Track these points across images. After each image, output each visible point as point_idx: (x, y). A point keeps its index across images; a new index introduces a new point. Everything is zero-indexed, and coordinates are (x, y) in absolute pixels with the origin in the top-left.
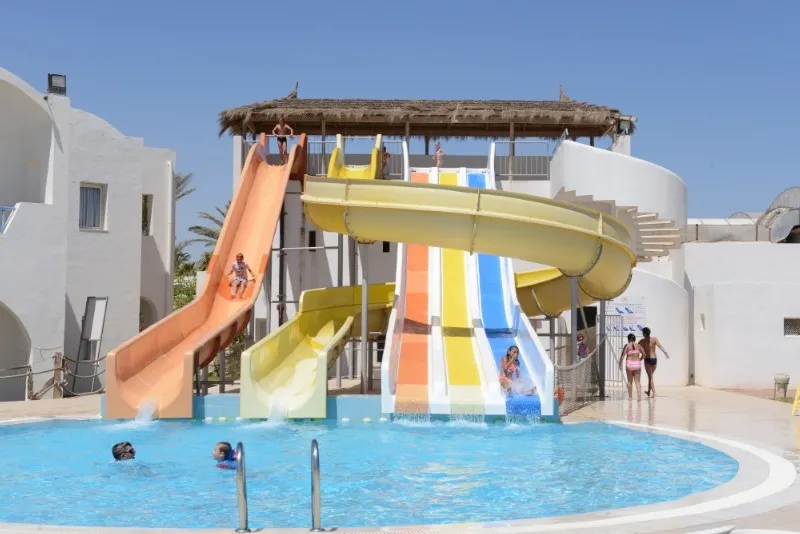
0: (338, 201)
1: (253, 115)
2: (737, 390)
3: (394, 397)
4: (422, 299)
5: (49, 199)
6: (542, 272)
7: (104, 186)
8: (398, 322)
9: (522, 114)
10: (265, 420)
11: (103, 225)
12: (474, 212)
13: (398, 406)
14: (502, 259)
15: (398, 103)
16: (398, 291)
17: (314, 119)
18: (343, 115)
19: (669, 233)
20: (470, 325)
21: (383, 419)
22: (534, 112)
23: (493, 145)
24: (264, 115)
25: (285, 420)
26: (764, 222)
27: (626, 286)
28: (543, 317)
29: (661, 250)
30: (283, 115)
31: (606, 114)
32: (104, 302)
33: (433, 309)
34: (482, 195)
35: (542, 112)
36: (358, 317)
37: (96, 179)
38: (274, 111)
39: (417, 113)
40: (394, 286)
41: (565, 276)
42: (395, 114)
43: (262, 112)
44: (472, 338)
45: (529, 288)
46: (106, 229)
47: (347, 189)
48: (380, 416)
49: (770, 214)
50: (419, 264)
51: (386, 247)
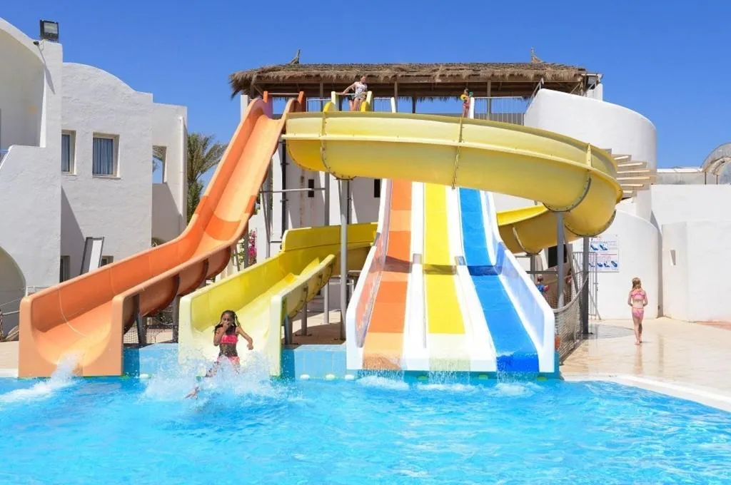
0: (316, 135)
1: (258, 77)
2: (709, 323)
3: (361, 350)
4: (402, 238)
5: (43, 143)
6: (527, 208)
7: (117, 137)
8: (376, 261)
9: (498, 72)
11: (116, 173)
12: (456, 143)
13: (366, 361)
14: (482, 193)
15: (388, 66)
16: (380, 230)
17: (313, 81)
18: (338, 77)
19: (638, 174)
20: (452, 263)
21: (349, 377)
22: (509, 71)
24: (268, 77)
26: (711, 170)
27: (609, 223)
28: (524, 254)
29: (631, 192)
30: (284, 77)
31: (573, 73)
32: (100, 241)
33: (416, 246)
34: (464, 125)
35: (516, 71)
36: (338, 255)
37: (107, 130)
38: (277, 73)
39: (404, 73)
40: (377, 225)
41: (551, 211)
42: (384, 75)
43: (267, 74)
44: (454, 277)
45: (511, 225)
46: (118, 176)
47: (324, 123)
48: (346, 374)
49: (715, 164)
50: (401, 201)
51: (376, 185)
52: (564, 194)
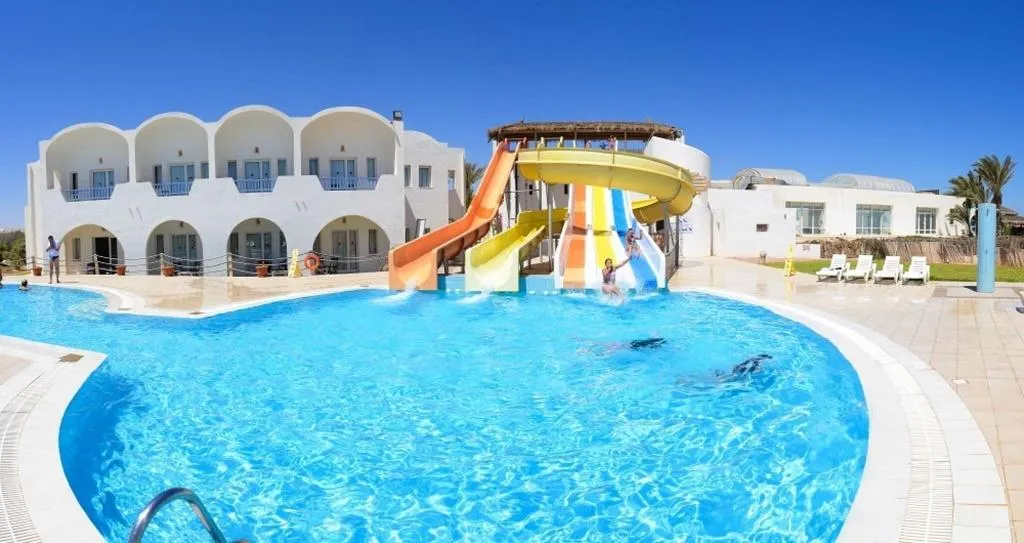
0: (535, 161)
1: (502, 131)
3: (562, 277)
4: (581, 216)
5: (396, 172)
6: (645, 200)
7: (431, 167)
8: (568, 229)
9: (630, 127)
10: (480, 292)
11: (431, 185)
12: (611, 165)
13: (565, 283)
14: (623, 192)
15: (571, 123)
16: (569, 212)
17: (531, 132)
18: (546, 129)
19: (702, 183)
20: (608, 229)
21: (555, 293)
22: (636, 127)
23: (617, 142)
24: (507, 131)
25: (492, 293)
26: (736, 182)
27: (689, 208)
28: (646, 224)
29: (699, 192)
30: (516, 130)
31: (670, 129)
32: (424, 221)
33: (589, 221)
34: (613, 155)
35: (640, 127)
36: (547, 226)
37: (426, 163)
38: (512, 128)
39: (580, 127)
40: (567, 209)
41: (660, 202)
42: (569, 128)
43: (506, 129)
44: (610, 237)
45: (639, 209)
46: (431, 187)
47: (539, 155)
48: (554, 291)
49: (738, 179)
50: (581, 196)
51: (566, 188)
52: (667, 193)
